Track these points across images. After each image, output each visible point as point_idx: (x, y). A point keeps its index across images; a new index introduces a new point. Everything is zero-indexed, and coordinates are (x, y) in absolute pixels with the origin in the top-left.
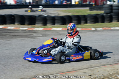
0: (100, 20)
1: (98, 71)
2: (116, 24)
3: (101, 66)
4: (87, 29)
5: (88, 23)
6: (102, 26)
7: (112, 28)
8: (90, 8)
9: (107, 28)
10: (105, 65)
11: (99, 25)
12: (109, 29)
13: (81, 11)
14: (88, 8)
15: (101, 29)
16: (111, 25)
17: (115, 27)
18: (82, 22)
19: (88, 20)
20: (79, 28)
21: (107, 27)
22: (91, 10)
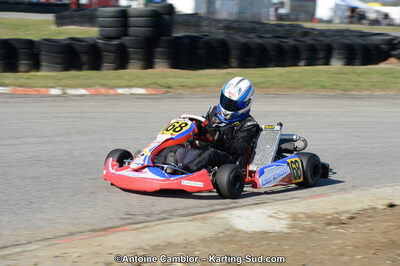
0: (84, 58)
1: (36, 260)
2: (138, 77)
3: (56, 237)
4: (32, 91)
5: (43, 68)
6: (90, 82)
7: (120, 91)
8: (57, 18)
9: (103, 90)
10: (72, 234)
11: (78, 77)
12: (112, 92)
13: (26, 26)
14: (50, 17)
15: (82, 91)
16: (119, 78)
17: (130, 87)
18: (23, 63)
19: (43, 57)
20: (6, 86)
21: (103, 85)
22: (60, 22)
